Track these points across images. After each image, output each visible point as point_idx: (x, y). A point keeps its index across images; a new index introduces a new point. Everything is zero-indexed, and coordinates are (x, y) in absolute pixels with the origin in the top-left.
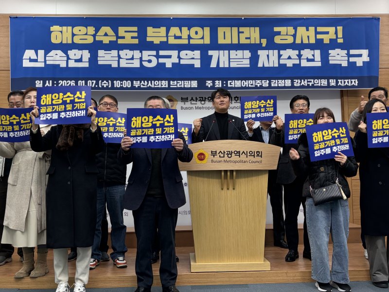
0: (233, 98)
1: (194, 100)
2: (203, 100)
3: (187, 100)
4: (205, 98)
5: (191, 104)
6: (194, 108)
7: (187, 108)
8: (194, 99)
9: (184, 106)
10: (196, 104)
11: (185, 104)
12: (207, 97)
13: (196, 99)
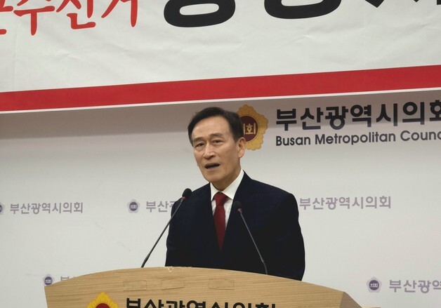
0: (427, 108)
1: (312, 117)
2: (337, 116)
3: (294, 116)
4: (345, 110)
5: (305, 127)
6: (313, 140)
7: (292, 142)
8: (314, 112)
9: (286, 135)
10: (319, 128)
11: (286, 129)
12: (349, 107)
13: (320, 113)
